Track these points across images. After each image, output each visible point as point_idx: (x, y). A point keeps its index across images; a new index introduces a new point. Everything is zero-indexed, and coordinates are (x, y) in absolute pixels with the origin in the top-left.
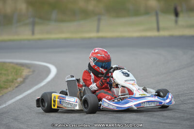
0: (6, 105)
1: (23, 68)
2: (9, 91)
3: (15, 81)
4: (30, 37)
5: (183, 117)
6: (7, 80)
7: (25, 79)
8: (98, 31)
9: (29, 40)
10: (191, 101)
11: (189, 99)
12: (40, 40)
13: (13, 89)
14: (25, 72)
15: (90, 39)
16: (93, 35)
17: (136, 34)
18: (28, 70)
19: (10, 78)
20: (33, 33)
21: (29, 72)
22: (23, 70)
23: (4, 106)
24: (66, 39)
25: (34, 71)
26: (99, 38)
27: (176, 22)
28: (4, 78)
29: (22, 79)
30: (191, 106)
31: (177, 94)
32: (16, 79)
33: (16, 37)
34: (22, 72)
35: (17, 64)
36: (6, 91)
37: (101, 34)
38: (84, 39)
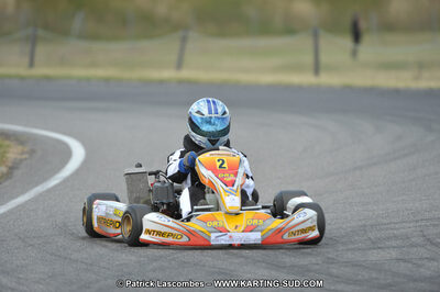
1: (7, 143)
4: (23, 71)
5: (376, 279)
7: (12, 169)
8: (179, 65)
9: (22, 78)
10: (394, 243)
11: (389, 238)
12: (48, 78)
15: (161, 82)
16: (168, 74)
17: (267, 78)
18: (20, 148)
20: (32, 64)
21: (22, 153)
22: (8, 146)
24: (107, 80)
25: (32, 152)
26: (181, 82)
27: (354, 53)
29: (4, 169)
30: (394, 254)
31: (360, 223)
34: (5, 152)
37: (185, 74)
38: (148, 83)
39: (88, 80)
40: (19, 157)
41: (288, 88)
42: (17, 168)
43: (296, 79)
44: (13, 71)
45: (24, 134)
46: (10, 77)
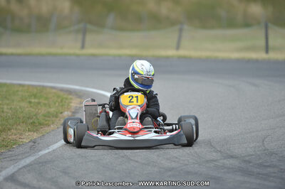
0: (50, 150)
1: (70, 96)
2: (53, 130)
3: (60, 115)
4: (78, 51)
6: (49, 112)
7: (74, 113)
8: (178, 48)
9: (78, 56)
12: (94, 55)
13: (58, 128)
14: (74, 103)
15: (167, 58)
16: (171, 52)
17: (235, 55)
18: (79, 100)
19: (52, 110)
20: (83, 47)
22: (71, 99)
23: (47, 151)
26: (180, 58)
28: (43, 110)
29: (70, 114)
32: (61, 113)
33: (58, 51)
34: (70, 102)
35: (62, 90)
36: (47, 129)
37: (182, 52)
38: (158, 58)
39: (120, 56)
40: (78, 106)
41: (249, 61)
42: (78, 113)
43: (254, 55)
44: (71, 51)
45: (81, 91)
46: (70, 55)
